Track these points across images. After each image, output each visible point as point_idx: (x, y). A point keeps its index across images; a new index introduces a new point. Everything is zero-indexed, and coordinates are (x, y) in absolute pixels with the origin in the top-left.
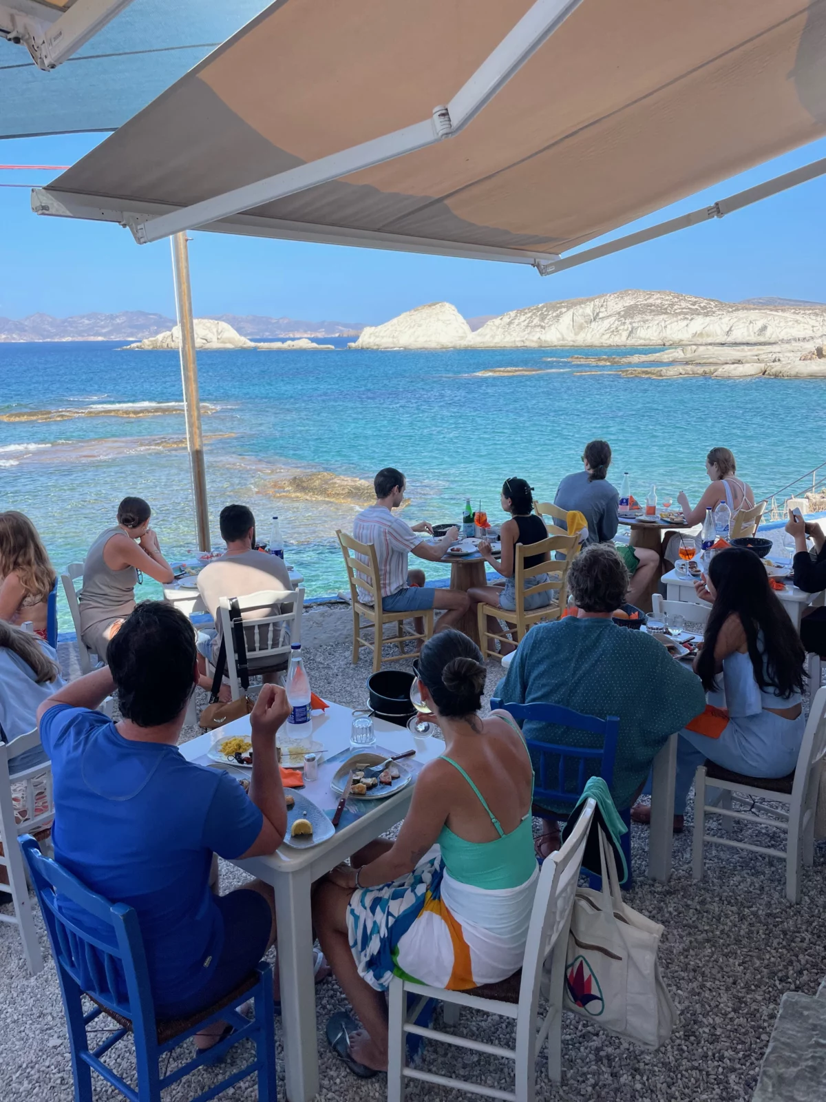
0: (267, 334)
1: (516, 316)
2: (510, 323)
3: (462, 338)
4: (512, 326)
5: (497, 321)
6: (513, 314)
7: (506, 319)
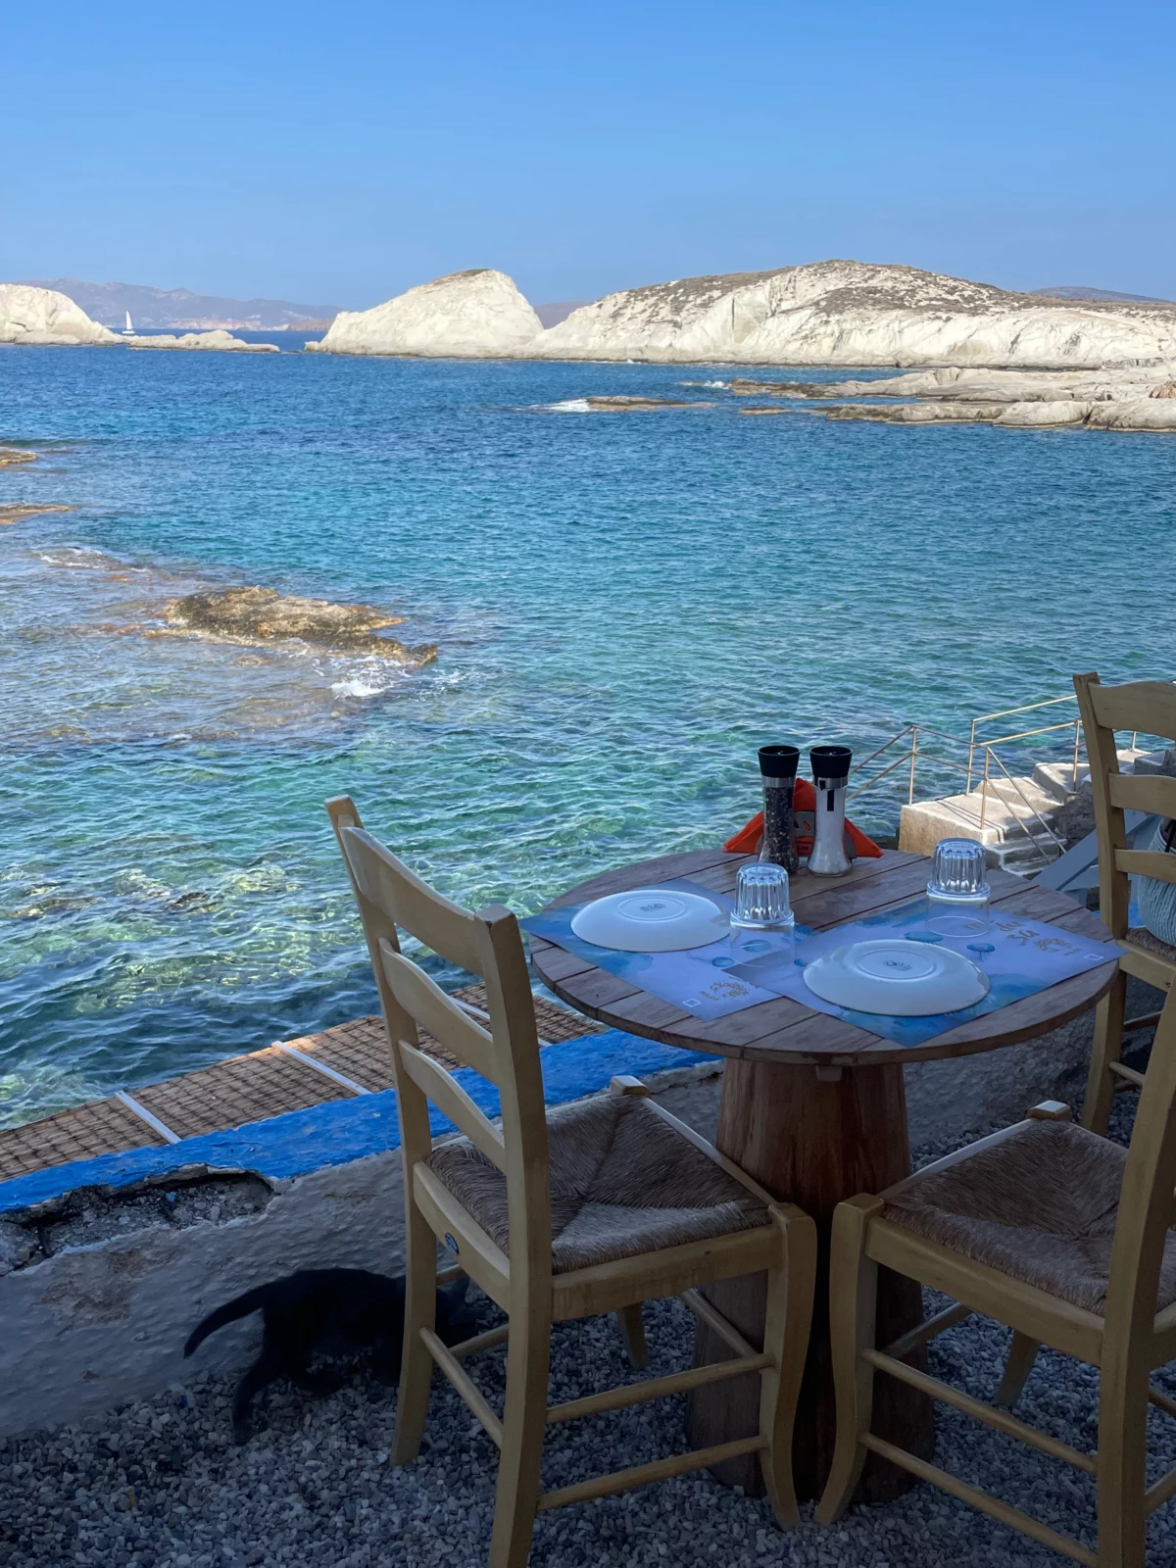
0: (149, 320)
1: (628, 301)
2: (616, 315)
3: (525, 339)
4: (620, 320)
5: (592, 310)
6: (621, 298)
7: (609, 307)
